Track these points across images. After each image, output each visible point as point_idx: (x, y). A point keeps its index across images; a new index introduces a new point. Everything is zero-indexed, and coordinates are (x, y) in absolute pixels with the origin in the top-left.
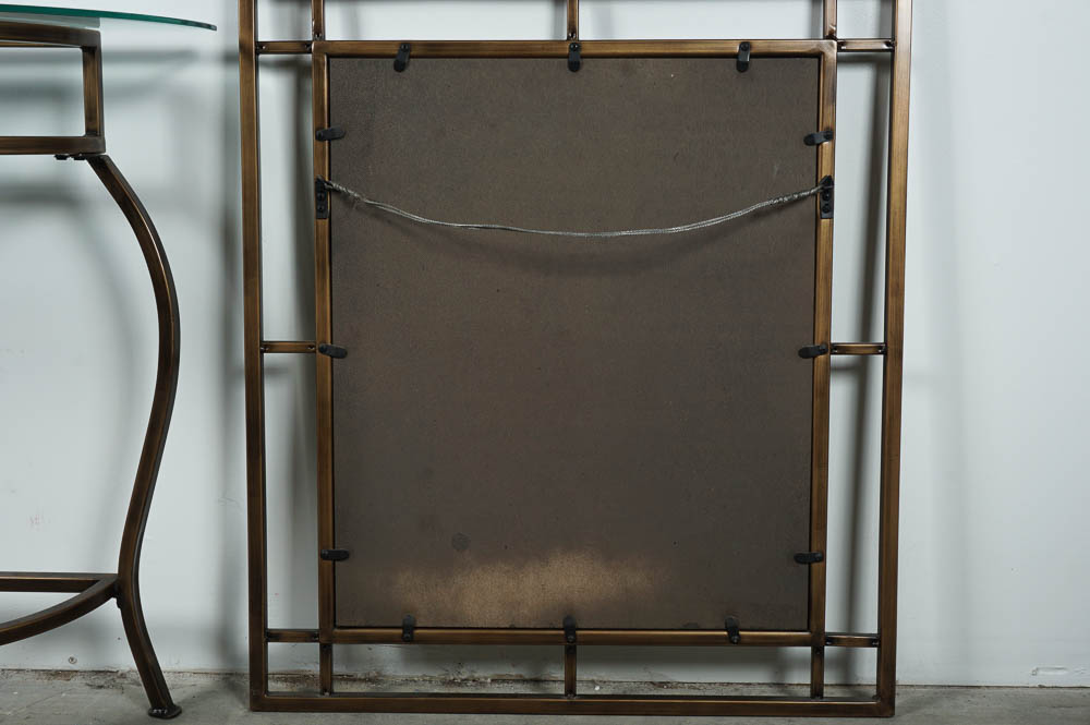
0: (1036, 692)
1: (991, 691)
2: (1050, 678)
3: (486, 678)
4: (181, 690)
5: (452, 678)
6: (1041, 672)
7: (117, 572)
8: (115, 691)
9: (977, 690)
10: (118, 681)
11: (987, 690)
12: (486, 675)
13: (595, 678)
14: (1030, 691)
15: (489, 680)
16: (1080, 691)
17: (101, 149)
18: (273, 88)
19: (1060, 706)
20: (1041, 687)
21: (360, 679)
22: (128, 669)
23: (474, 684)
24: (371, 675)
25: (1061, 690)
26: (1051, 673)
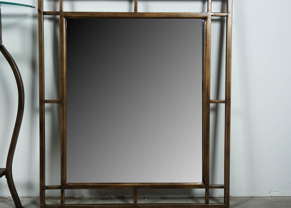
0: (270, 198)
1: (258, 198)
2: (274, 194)
3: (113, 197)
4: (24, 202)
5: (103, 197)
6: (271, 193)
7: (5, 168)
8: (4, 203)
9: (254, 198)
10: (5, 200)
11: (256, 198)
12: (114, 196)
13: (145, 197)
14: (269, 198)
15: (114, 198)
16: (282, 198)
17: (1, 43)
18: (48, 25)
19: (277, 202)
20: (271, 197)
21: (77, 198)
22: (7, 196)
23: (110, 199)
24: (80, 197)
25: (277, 198)
26: (274, 193)
